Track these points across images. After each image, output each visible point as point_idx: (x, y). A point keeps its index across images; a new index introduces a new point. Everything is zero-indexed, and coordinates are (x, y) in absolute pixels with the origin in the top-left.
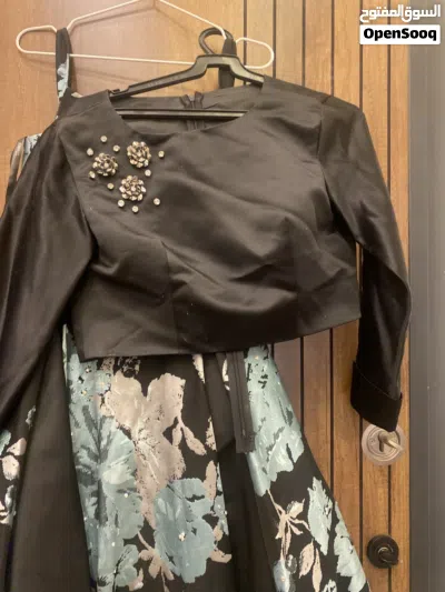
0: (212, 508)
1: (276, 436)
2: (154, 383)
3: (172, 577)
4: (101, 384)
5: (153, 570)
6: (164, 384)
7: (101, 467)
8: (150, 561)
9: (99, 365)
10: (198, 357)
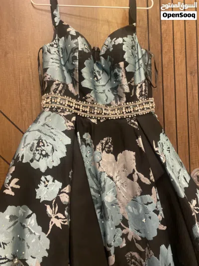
0: (156, 207)
1: (179, 173)
2: (120, 155)
3: (140, 239)
4: (98, 157)
5: (130, 237)
6: (125, 155)
7: (103, 195)
8: (127, 234)
9: (95, 149)
10: (140, 141)
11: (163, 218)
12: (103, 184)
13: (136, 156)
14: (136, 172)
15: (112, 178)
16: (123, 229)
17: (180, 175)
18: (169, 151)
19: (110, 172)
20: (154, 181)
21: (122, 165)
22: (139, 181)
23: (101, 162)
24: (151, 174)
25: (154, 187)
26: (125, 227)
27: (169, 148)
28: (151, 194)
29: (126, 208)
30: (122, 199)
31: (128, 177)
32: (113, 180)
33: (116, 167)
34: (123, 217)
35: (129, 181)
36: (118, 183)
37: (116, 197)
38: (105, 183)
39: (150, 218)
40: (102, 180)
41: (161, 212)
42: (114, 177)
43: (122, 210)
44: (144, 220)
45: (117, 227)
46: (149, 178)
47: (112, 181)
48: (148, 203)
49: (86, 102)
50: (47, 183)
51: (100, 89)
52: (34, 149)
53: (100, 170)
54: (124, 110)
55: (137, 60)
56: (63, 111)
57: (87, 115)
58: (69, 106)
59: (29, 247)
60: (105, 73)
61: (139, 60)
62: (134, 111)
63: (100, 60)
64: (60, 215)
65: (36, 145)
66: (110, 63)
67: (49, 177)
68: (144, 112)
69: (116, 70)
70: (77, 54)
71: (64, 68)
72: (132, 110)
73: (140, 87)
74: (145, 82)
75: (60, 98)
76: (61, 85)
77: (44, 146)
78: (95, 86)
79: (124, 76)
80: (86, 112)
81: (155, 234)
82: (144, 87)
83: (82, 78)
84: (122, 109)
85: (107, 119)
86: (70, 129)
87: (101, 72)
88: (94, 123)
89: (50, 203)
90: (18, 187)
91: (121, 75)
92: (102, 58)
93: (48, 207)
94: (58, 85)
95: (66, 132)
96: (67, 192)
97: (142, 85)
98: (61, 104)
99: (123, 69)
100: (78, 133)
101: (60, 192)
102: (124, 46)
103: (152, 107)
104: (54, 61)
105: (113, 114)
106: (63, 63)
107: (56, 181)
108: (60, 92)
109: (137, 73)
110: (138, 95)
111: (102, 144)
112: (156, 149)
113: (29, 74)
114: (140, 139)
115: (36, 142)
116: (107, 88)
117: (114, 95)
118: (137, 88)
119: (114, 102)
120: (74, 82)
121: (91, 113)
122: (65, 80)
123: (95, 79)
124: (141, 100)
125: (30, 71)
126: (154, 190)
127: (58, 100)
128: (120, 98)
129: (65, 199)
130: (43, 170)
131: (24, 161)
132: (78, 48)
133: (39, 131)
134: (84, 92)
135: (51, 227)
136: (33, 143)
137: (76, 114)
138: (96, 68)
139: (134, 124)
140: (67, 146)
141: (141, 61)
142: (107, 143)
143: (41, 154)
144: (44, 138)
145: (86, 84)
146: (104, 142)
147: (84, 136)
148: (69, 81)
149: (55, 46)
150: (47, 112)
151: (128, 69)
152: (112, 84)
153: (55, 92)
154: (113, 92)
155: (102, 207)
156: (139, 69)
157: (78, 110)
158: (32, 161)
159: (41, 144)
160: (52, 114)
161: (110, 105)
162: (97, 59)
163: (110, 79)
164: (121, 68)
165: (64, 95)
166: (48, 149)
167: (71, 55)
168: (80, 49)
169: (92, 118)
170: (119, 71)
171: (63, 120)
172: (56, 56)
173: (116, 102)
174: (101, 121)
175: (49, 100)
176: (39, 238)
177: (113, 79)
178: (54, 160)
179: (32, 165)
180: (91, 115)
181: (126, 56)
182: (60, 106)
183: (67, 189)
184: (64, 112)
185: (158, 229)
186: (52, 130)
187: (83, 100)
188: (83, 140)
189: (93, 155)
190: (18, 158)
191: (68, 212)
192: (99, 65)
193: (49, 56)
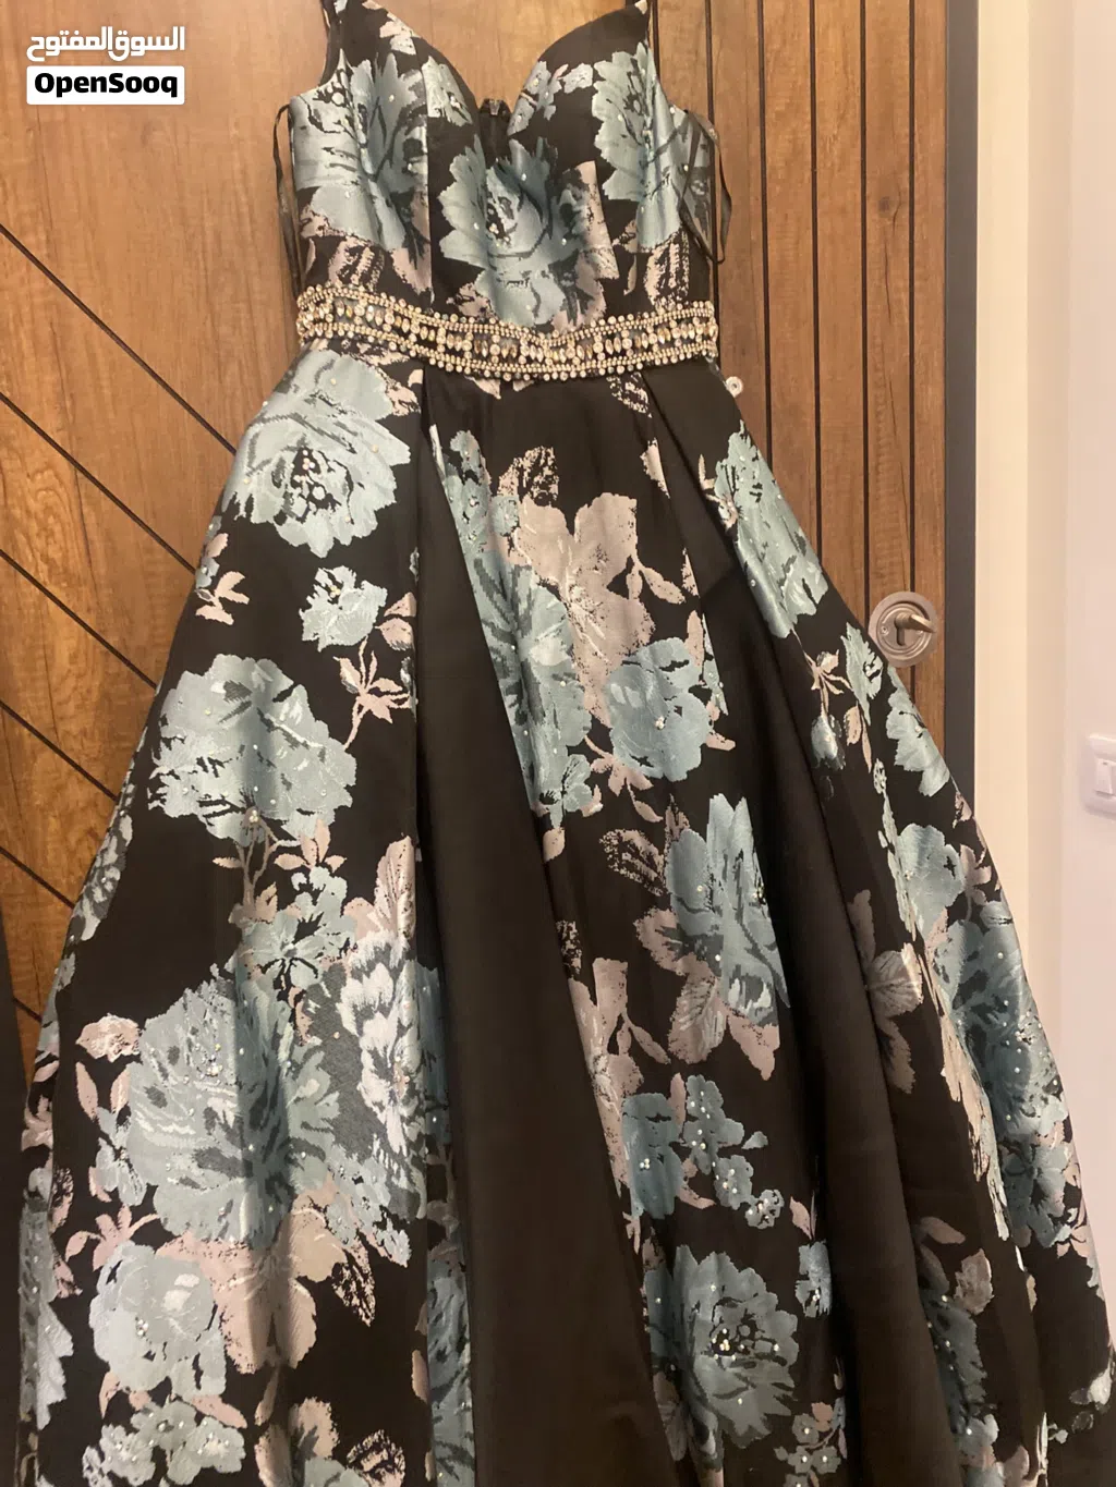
0: (701, 677)
1: (786, 569)
2: (583, 513)
3: (648, 784)
4: (504, 518)
5: (615, 785)
6: (601, 511)
7: (524, 642)
8: (608, 773)
9: (494, 488)
10: (653, 459)
11: (721, 713)
12: (523, 606)
13: (639, 513)
14: (638, 565)
15: (554, 590)
16: (592, 757)
17: (789, 575)
18: (759, 495)
19: (548, 569)
20: (695, 592)
21: (592, 546)
22: (647, 596)
23: (515, 535)
24: (687, 569)
25: (694, 614)
26: (600, 752)
27: (759, 486)
28: (684, 636)
29: (605, 690)
30: (589, 660)
31: (610, 587)
32: (559, 598)
33: (570, 554)
34: (595, 720)
35: (614, 598)
36: (575, 607)
37: (570, 652)
38: (531, 605)
39: (679, 710)
40: (522, 593)
41: (718, 695)
42: (564, 589)
43: (589, 699)
44: (660, 723)
45: (571, 750)
46: (678, 582)
47: (555, 600)
48: (674, 665)
49: (460, 315)
50: (335, 591)
51: (511, 269)
52: (286, 480)
53: (512, 560)
54: (598, 348)
55: (651, 155)
56: (378, 348)
57: (465, 365)
58: (397, 330)
59: (288, 785)
60: (528, 206)
61: (658, 153)
62: (634, 348)
63: (507, 153)
64: (385, 684)
65: (290, 466)
66: (545, 166)
67: (343, 573)
68: (675, 355)
69: (568, 194)
70: (420, 133)
71: (374, 188)
72: (627, 344)
73: (660, 261)
74: (678, 240)
75: (363, 303)
76: (367, 254)
77: (317, 470)
78: (490, 256)
79: (599, 216)
80: (461, 354)
81: (695, 760)
82: (674, 260)
83: (441, 227)
84: (591, 340)
85: (537, 380)
86: (403, 411)
87: (515, 201)
88: (491, 397)
89: (349, 652)
90: (243, 599)
91: (585, 212)
92: (517, 147)
93: (345, 664)
94: (356, 252)
95: (391, 423)
96: (406, 613)
97: (666, 253)
98: (369, 325)
99: (592, 188)
100: (433, 430)
101: (381, 619)
102: (595, 99)
103: (706, 337)
104: (337, 159)
105: (559, 362)
106: (369, 169)
107: (365, 583)
108: (365, 279)
109: (651, 204)
110: (652, 292)
111: (521, 470)
112: (706, 484)
113: (239, 215)
114: (654, 450)
115: (290, 457)
116: (539, 264)
117: (565, 289)
118: (651, 262)
119: (564, 314)
120: (413, 242)
121: (479, 357)
122: (379, 232)
123: (494, 228)
124: (665, 310)
125: (243, 199)
126: (695, 623)
127: (359, 310)
128: (586, 299)
129: (399, 634)
130: (321, 549)
131: (255, 519)
132: (424, 109)
133: (297, 418)
134: (450, 278)
135: (357, 720)
136: (282, 462)
137: (422, 362)
138: (497, 188)
139: (635, 398)
140: (397, 470)
141: (666, 160)
142: (537, 468)
143: (311, 498)
144: (315, 443)
145: (458, 247)
146: (526, 463)
147: (456, 444)
148: (393, 240)
149: (338, 98)
150: (320, 354)
151: (612, 189)
152: (555, 248)
153: (346, 281)
154: (559, 278)
155: (524, 686)
156: (659, 187)
157: (433, 345)
158: (281, 518)
159: (307, 464)
160: (340, 360)
161: (547, 328)
162: (496, 154)
163: (549, 230)
164: (582, 186)
165: (379, 289)
166: (333, 482)
167: (402, 138)
168: (433, 113)
169: (480, 375)
170: (578, 198)
171: (379, 381)
172: (340, 141)
173: (572, 316)
174: (517, 388)
175: (324, 311)
176: (322, 755)
177: (558, 231)
178: (357, 518)
179: (282, 531)
180: (478, 365)
181: (602, 140)
182: (365, 330)
183: (405, 605)
184: (379, 353)
185: (704, 748)
186: (341, 419)
187: (447, 310)
188: (454, 458)
189: (488, 513)
190: (234, 507)
191: (409, 672)
192: (505, 174)
193: (316, 141)
